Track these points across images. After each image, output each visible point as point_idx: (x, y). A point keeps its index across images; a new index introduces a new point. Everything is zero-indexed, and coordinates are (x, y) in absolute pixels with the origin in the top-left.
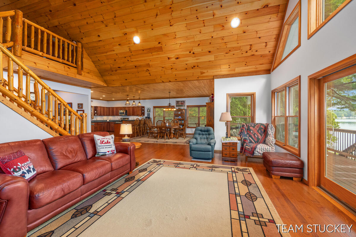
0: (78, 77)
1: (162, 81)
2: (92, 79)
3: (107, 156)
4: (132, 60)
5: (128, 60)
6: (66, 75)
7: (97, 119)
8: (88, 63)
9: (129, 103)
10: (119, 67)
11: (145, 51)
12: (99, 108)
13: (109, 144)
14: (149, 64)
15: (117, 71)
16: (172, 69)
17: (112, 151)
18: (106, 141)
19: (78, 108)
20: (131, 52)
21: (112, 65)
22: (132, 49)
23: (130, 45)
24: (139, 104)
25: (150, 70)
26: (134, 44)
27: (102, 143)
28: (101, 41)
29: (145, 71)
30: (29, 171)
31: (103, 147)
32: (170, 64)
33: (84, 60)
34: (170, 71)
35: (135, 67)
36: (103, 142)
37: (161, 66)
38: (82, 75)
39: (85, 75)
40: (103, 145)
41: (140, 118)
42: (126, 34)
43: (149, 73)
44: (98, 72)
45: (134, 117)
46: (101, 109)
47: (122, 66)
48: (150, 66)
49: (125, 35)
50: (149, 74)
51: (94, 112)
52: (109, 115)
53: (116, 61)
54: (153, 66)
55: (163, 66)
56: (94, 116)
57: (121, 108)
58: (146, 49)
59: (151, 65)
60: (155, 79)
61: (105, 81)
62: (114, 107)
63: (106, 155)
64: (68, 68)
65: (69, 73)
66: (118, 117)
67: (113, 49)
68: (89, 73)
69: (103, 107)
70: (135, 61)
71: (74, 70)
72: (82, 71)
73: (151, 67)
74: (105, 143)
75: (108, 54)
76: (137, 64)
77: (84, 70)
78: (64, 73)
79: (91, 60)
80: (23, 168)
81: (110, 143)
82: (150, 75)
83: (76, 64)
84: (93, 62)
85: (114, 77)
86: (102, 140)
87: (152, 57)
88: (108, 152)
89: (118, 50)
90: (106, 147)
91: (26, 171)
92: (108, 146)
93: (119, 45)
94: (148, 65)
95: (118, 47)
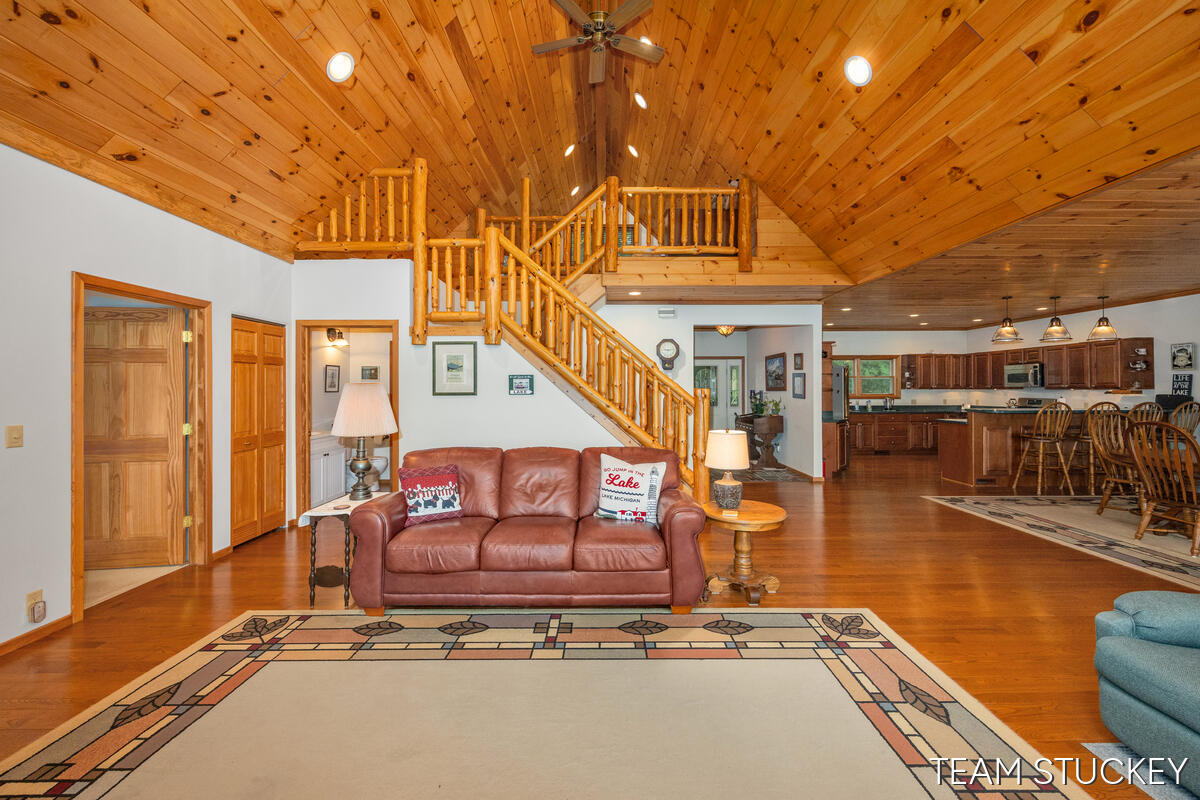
0: (743, 280)
1: (1059, 195)
2: (789, 273)
3: (619, 523)
4: (880, 158)
5: (869, 166)
6: (708, 283)
7: (913, 401)
8: (773, 229)
9: (1016, 334)
10: (855, 206)
11: (905, 96)
12: (920, 361)
13: (633, 490)
14: (948, 140)
15: (857, 222)
16: (1083, 101)
17: (635, 513)
18: (625, 477)
19: (796, 369)
20: (864, 130)
21: (834, 208)
22: (862, 115)
23: (848, 107)
24: (1104, 329)
25: (968, 167)
26: (859, 90)
27: (612, 482)
28: (779, 144)
29: (948, 182)
30: (428, 504)
31: (610, 493)
32: (1059, 78)
33: (761, 224)
34: (1082, 121)
35: (903, 178)
36: (614, 479)
37: (1009, 123)
38: (754, 271)
39: (762, 268)
40: (612, 487)
41: (1124, 401)
42: (820, 74)
43: (971, 182)
44: (813, 244)
45: (1085, 396)
46: (927, 365)
47: (860, 195)
48: (955, 147)
49: (819, 81)
50: (972, 188)
51: (903, 375)
52: (967, 386)
53: (838, 186)
54: (974, 140)
55: (1023, 111)
56: (902, 391)
57: (1016, 357)
58: (905, 85)
59: (958, 142)
60: (1010, 202)
61: (842, 270)
62: (985, 354)
63: (615, 519)
64: (711, 263)
65: (714, 277)
66: (1005, 395)
67: (813, 152)
68: (777, 258)
69: (937, 356)
70: (891, 157)
71: (733, 264)
72: (754, 258)
73: (964, 148)
74: (619, 485)
75: (810, 173)
76: (903, 164)
77: (761, 252)
78: (703, 280)
79: (783, 214)
80: (421, 495)
81: (636, 486)
82: (978, 188)
83: (736, 245)
84: (791, 218)
85: (859, 247)
86: (615, 473)
87: (946, 102)
88: (623, 512)
89: (826, 144)
90: (618, 495)
91: (422, 502)
92: (626, 496)
93: (821, 126)
94: (948, 146)
95: (823, 134)
